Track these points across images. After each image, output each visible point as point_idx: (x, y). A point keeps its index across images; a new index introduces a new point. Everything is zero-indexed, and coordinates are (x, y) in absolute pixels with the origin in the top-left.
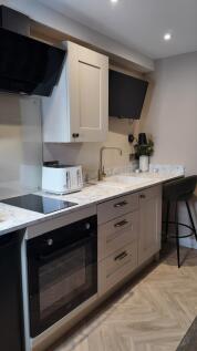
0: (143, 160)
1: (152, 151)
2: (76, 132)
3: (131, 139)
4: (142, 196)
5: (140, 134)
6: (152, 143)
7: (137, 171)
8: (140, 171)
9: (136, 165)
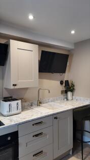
0: (69, 94)
1: (74, 89)
2: (15, 84)
3: (61, 83)
4: (55, 118)
5: (66, 81)
6: (73, 85)
7: (65, 100)
8: (67, 100)
9: (66, 96)
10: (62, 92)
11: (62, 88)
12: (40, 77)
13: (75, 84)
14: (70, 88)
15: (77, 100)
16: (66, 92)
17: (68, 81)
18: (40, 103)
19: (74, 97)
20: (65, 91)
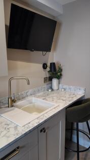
0: (55, 81)
1: (61, 75)
3: (45, 66)
4: (41, 131)
5: (51, 64)
6: (61, 70)
7: (50, 90)
8: (52, 90)
9: (50, 85)
10: (45, 80)
11: (45, 74)
12: (9, 58)
13: (63, 68)
14: (56, 73)
15: (65, 89)
16: (50, 79)
17: (54, 63)
18: (14, 101)
19: (60, 85)
20: (50, 77)
